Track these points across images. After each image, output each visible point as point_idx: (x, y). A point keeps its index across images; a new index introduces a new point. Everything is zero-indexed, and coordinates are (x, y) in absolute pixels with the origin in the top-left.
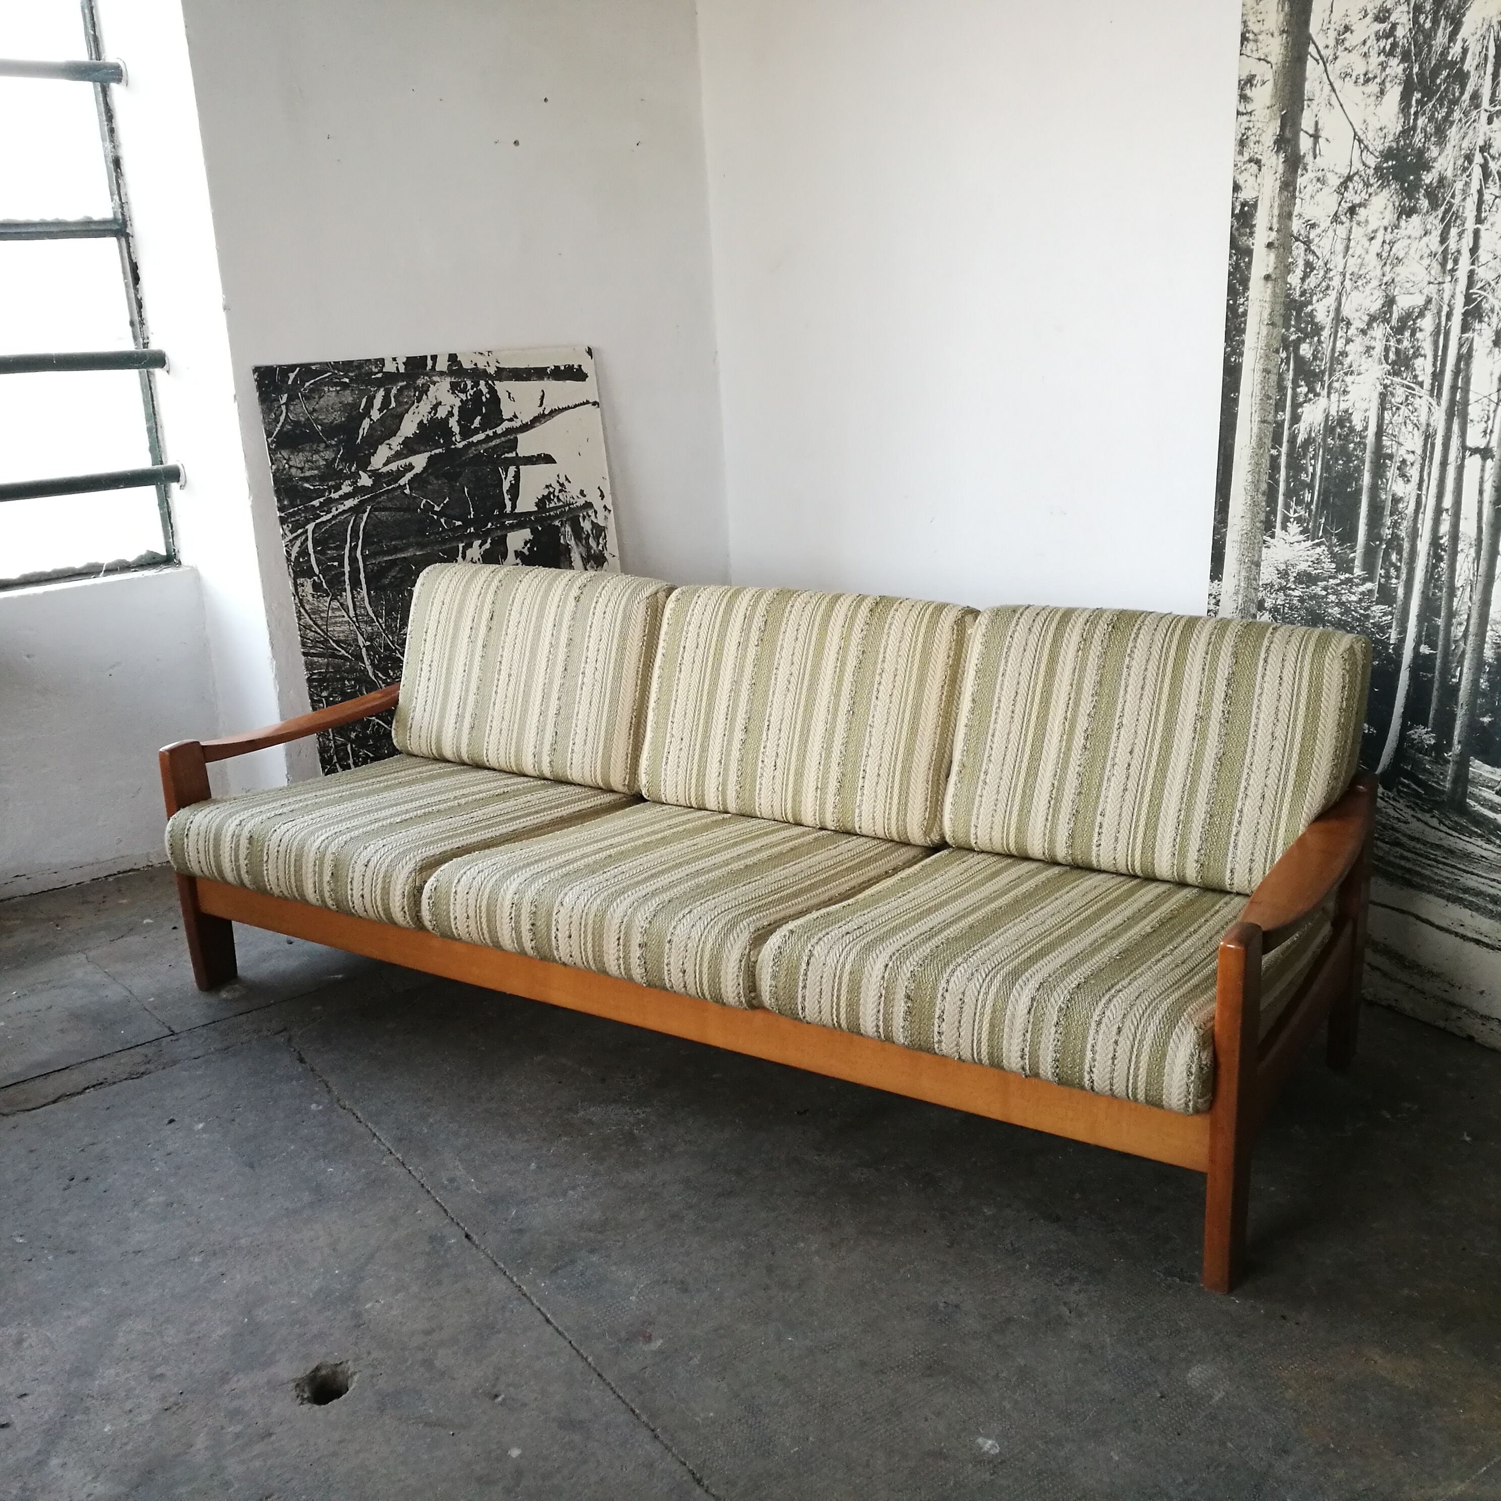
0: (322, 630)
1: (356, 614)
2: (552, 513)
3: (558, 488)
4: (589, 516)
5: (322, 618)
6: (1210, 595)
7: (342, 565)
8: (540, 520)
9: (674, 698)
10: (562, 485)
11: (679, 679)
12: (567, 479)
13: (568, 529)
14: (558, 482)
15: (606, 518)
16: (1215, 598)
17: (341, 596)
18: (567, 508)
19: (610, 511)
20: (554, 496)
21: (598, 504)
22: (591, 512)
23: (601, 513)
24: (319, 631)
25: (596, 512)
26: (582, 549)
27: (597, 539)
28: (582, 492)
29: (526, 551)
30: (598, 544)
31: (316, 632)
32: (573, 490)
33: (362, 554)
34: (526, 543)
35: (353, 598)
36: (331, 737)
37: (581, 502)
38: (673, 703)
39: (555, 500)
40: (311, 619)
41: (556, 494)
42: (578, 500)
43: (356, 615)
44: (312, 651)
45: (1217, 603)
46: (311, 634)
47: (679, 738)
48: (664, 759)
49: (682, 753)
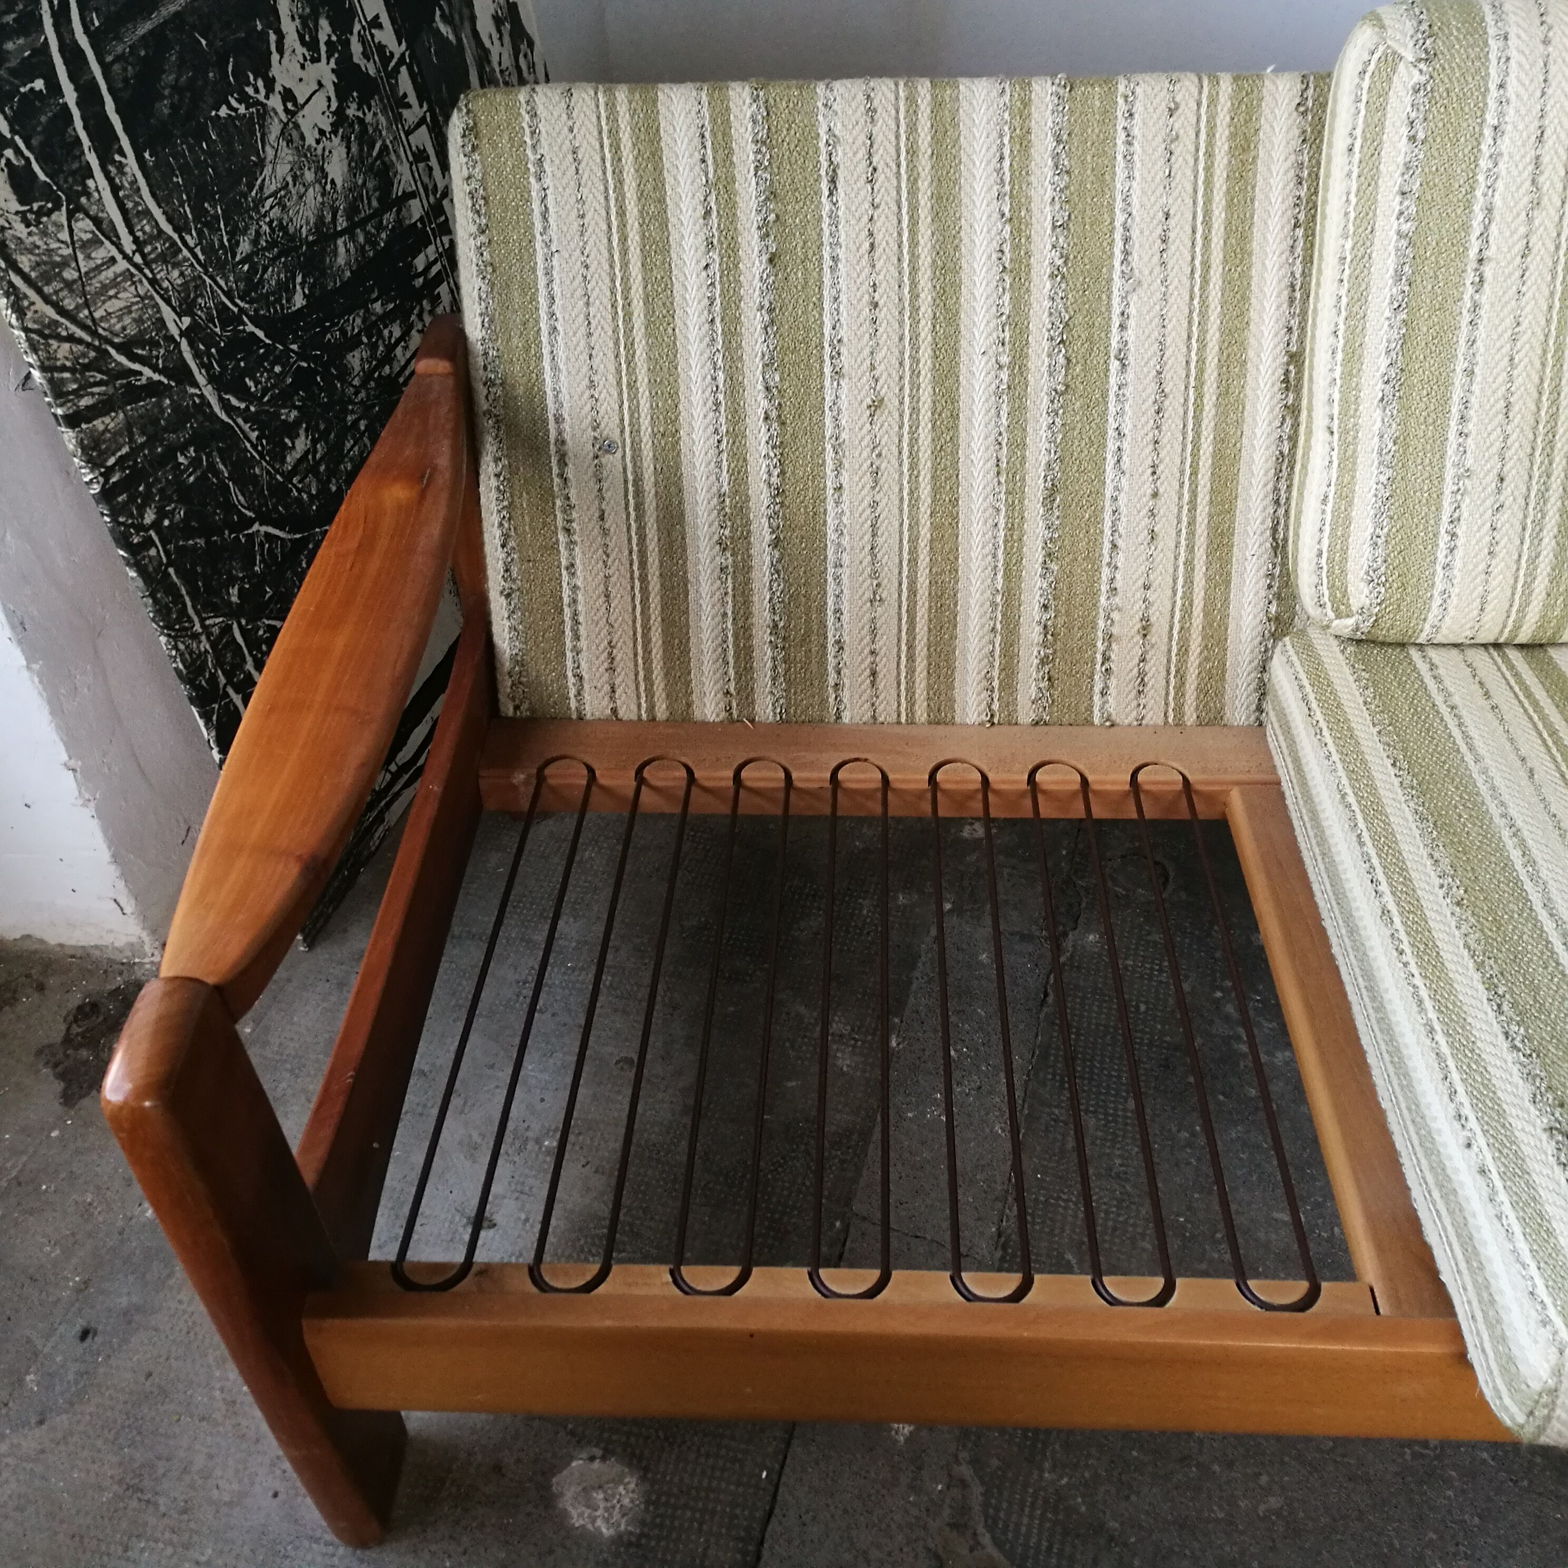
0: (83, 327)
1: (136, 241)
5: (69, 285)
7: (54, 88)
11: (1476, 306)
17: (89, 195)
24: (79, 333)
31: (71, 339)
33: (87, 31)
35: (115, 189)
36: (198, 628)
40: (47, 300)
43: (140, 248)
44: (85, 402)
46: (63, 351)
47: (1492, 476)
48: (1444, 538)
49: (1504, 516)
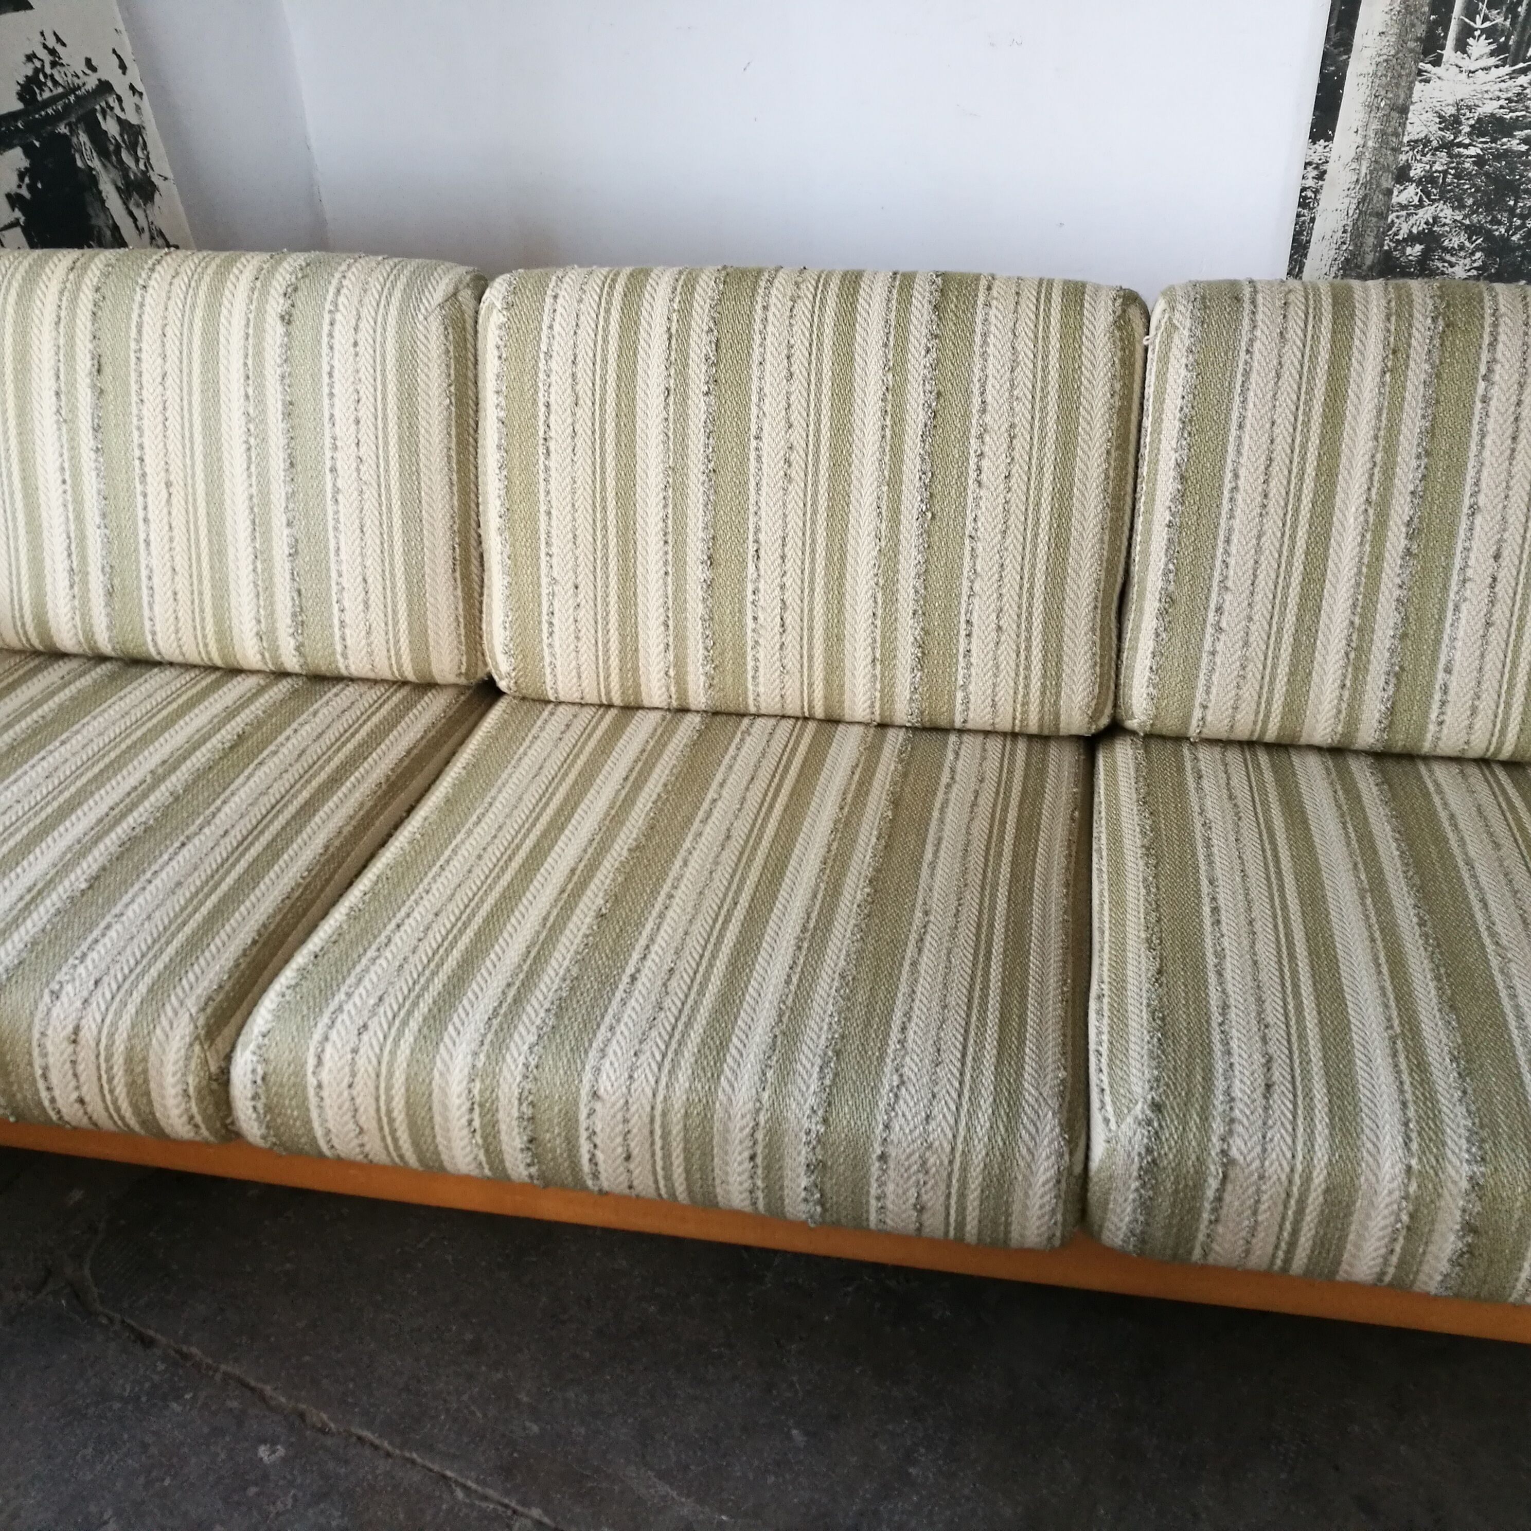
2: (50, 111)
3: (47, 58)
4: (112, 109)
6: (1307, 164)
8: (34, 127)
9: (543, 508)
10: (52, 52)
11: (547, 469)
12: (58, 39)
13: (83, 138)
14: (45, 47)
15: (138, 108)
18: (72, 98)
19: (141, 94)
20: (45, 76)
21: (120, 85)
22: (112, 101)
23: (129, 101)
25: (120, 99)
26: (115, 174)
27: (132, 148)
28: (89, 63)
29: (24, 192)
30: (137, 160)
32: (73, 59)
34: (21, 176)
37: (91, 82)
38: (543, 517)
39: (50, 84)
41: (48, 70)
42: (84, 79)
47: (570, 585)
48: (545, 626)
49: (582, 613)
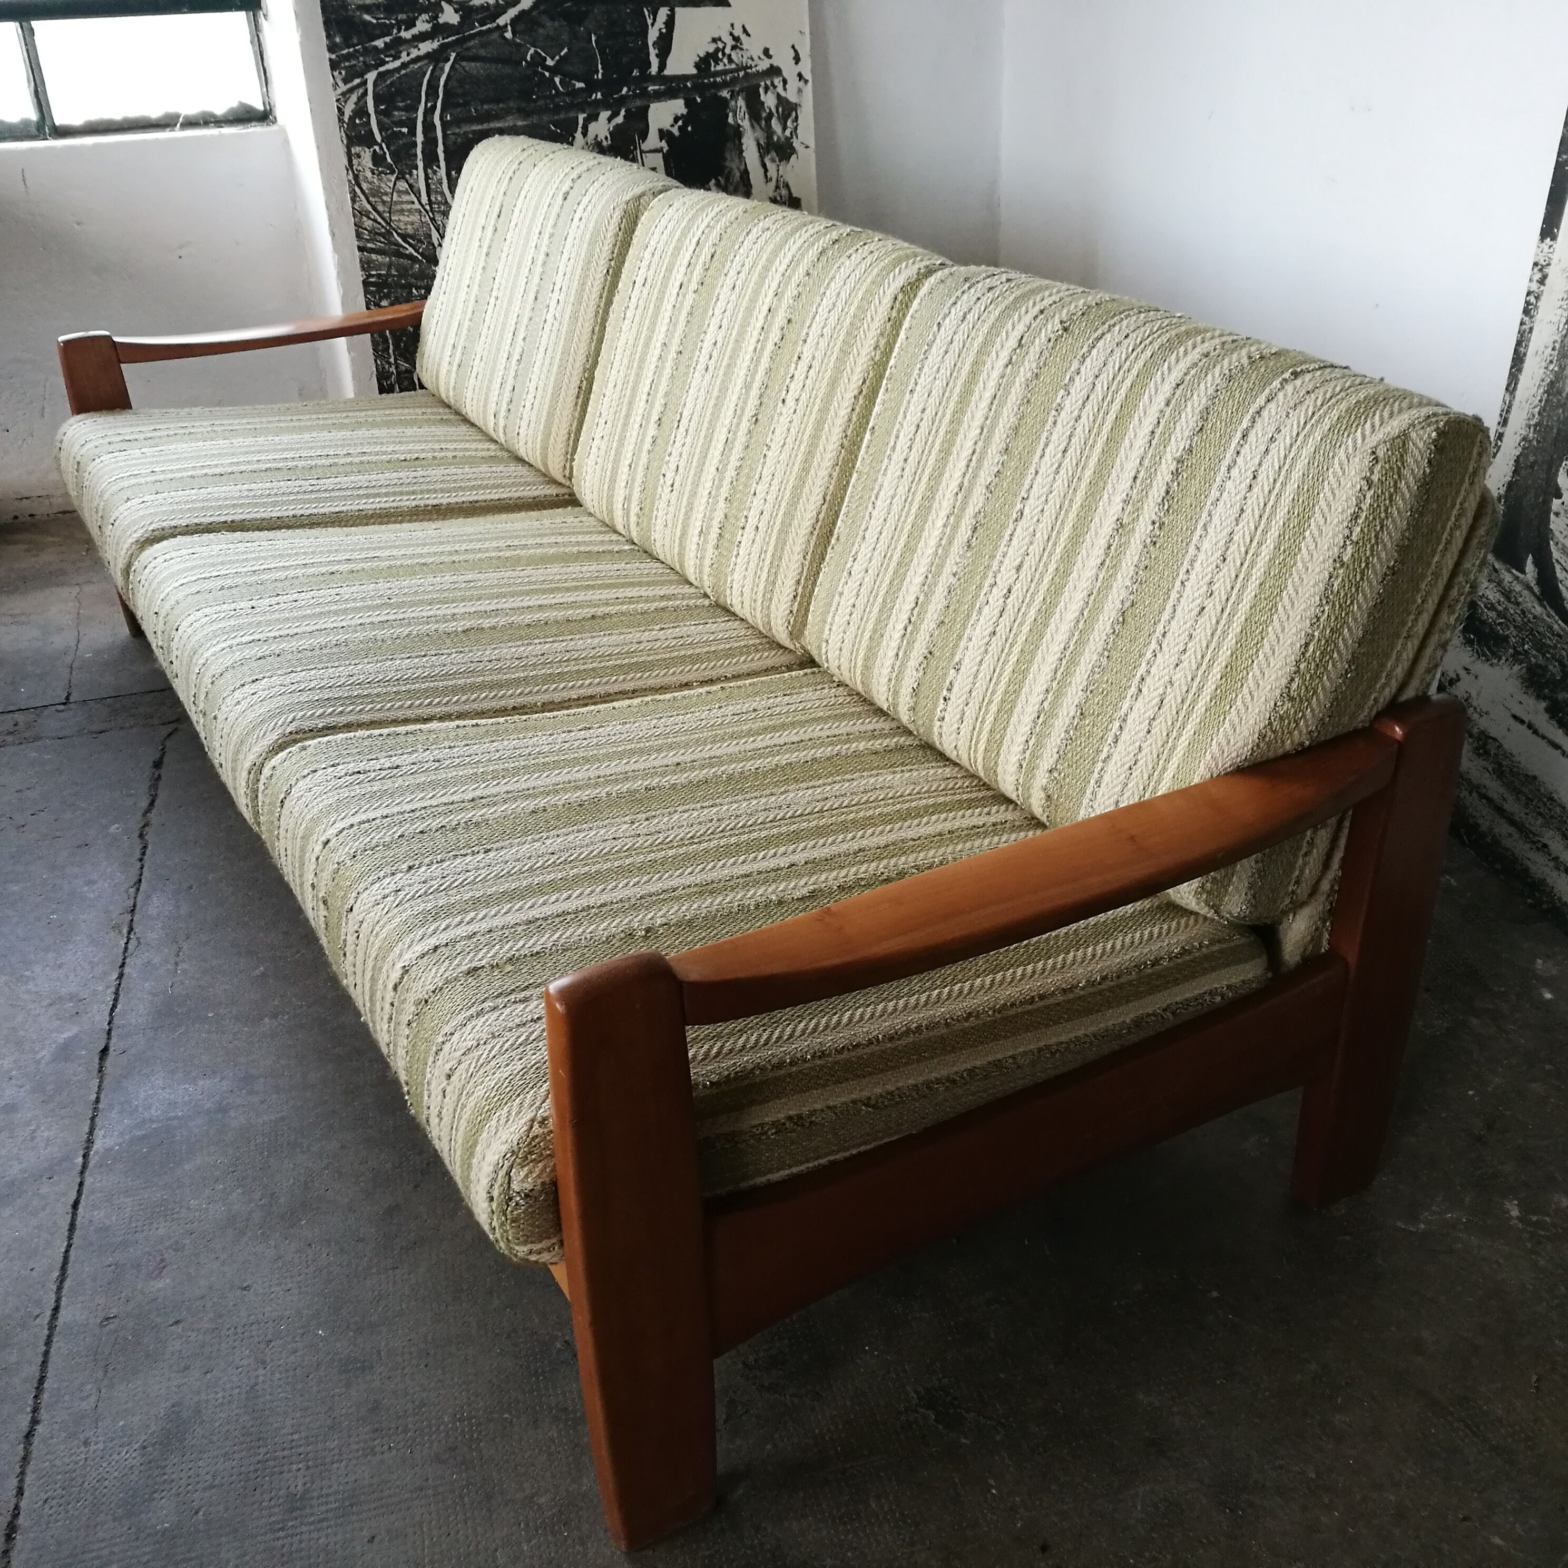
0: (383, 219)
1: (429, 200)
2: (718, 79)
3: (730, 42)
4: (775, 87)
5: (384, 202)
6: (1536, 264)
7: (413, 132)
8: (699, 88)
10: (736, 39)
12: (745, 31)
13: (741, 102)
14: (731, 34)
15: (800, 91)
16: (1541, 270)
17: (411, 174)
18: (742, 74)
19: (806, 82)
20: (724, 54)
21: (789, 71)
22: (778, 81)
23: (793, 83)
24: (380, 220)
25: (785, 82)
26: (760, 134)
27: (783, 120)
28: (766, 52)
29: (675, 131)
30: (785, 128)
31: (375, 220)
32: (752, 48)
33: (441, 119)
34: (676, 119)
35: (427, 178)
36: (392, 360)
37: (764, 65)
39: (726, 60)
40: (369, 202)
41: (727, 51)
42: (759, 62)
43: (430, 202)
44: (369, 245)
45: (1542, 282)
46: (368, 223)
